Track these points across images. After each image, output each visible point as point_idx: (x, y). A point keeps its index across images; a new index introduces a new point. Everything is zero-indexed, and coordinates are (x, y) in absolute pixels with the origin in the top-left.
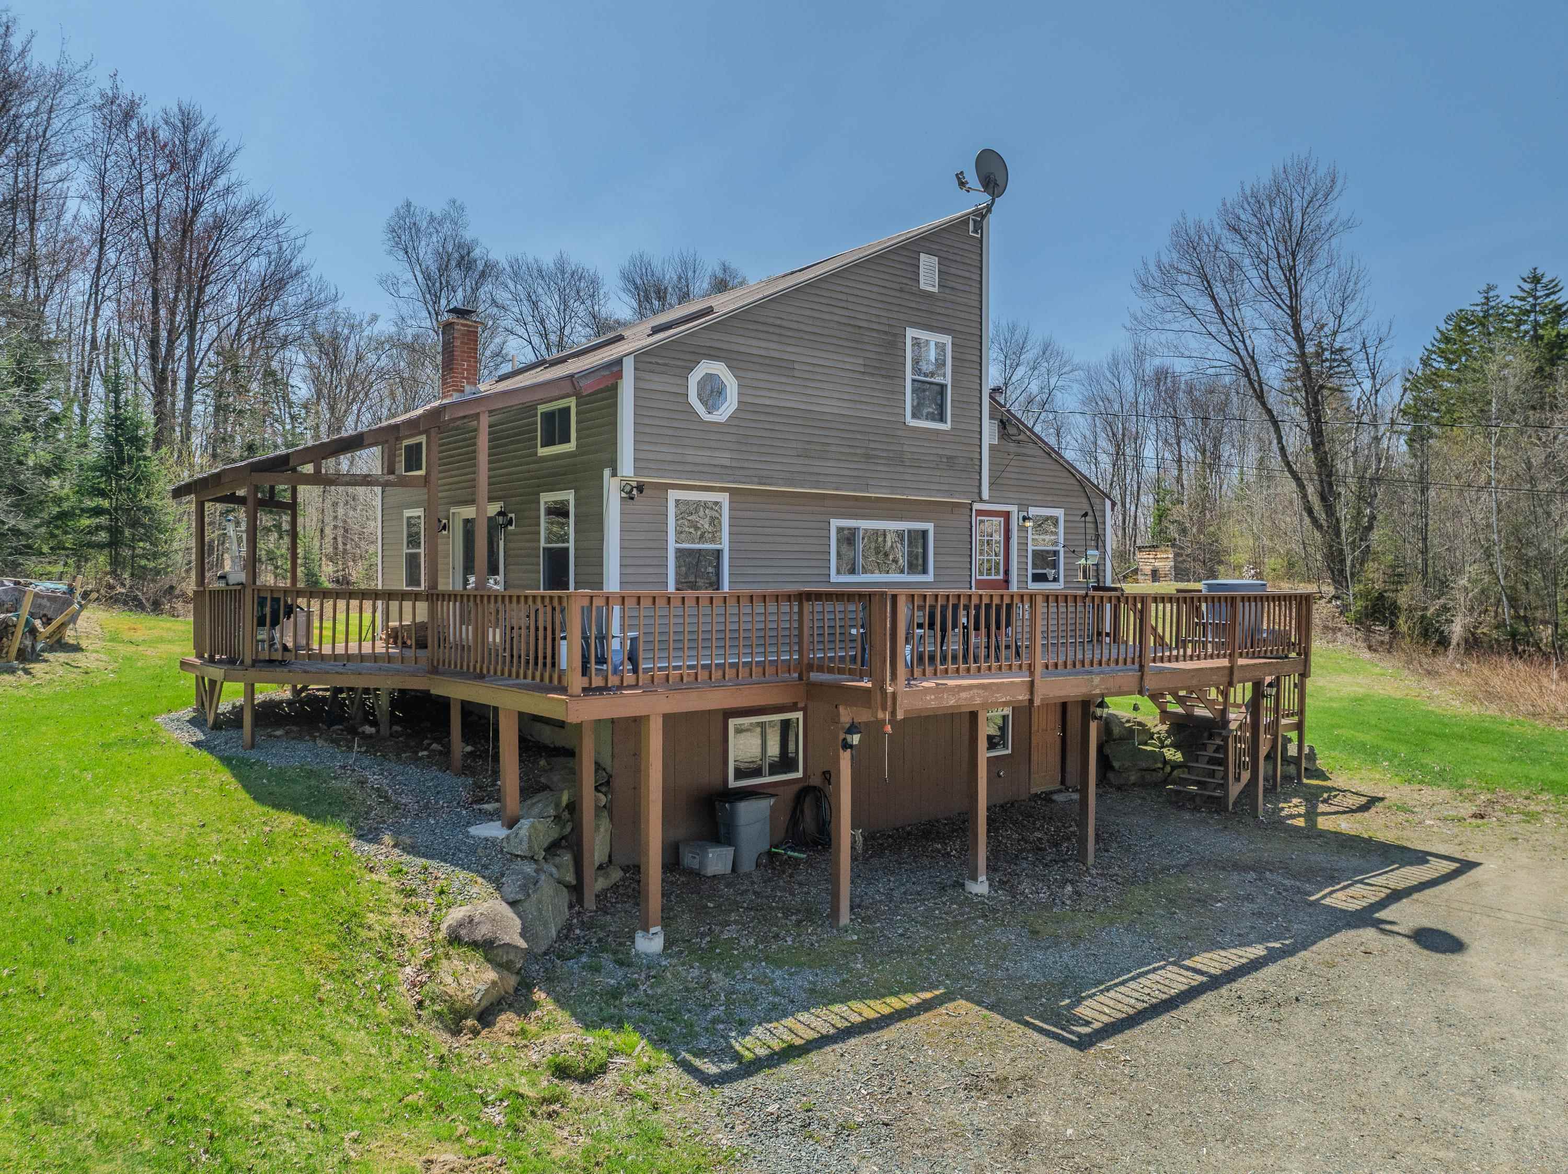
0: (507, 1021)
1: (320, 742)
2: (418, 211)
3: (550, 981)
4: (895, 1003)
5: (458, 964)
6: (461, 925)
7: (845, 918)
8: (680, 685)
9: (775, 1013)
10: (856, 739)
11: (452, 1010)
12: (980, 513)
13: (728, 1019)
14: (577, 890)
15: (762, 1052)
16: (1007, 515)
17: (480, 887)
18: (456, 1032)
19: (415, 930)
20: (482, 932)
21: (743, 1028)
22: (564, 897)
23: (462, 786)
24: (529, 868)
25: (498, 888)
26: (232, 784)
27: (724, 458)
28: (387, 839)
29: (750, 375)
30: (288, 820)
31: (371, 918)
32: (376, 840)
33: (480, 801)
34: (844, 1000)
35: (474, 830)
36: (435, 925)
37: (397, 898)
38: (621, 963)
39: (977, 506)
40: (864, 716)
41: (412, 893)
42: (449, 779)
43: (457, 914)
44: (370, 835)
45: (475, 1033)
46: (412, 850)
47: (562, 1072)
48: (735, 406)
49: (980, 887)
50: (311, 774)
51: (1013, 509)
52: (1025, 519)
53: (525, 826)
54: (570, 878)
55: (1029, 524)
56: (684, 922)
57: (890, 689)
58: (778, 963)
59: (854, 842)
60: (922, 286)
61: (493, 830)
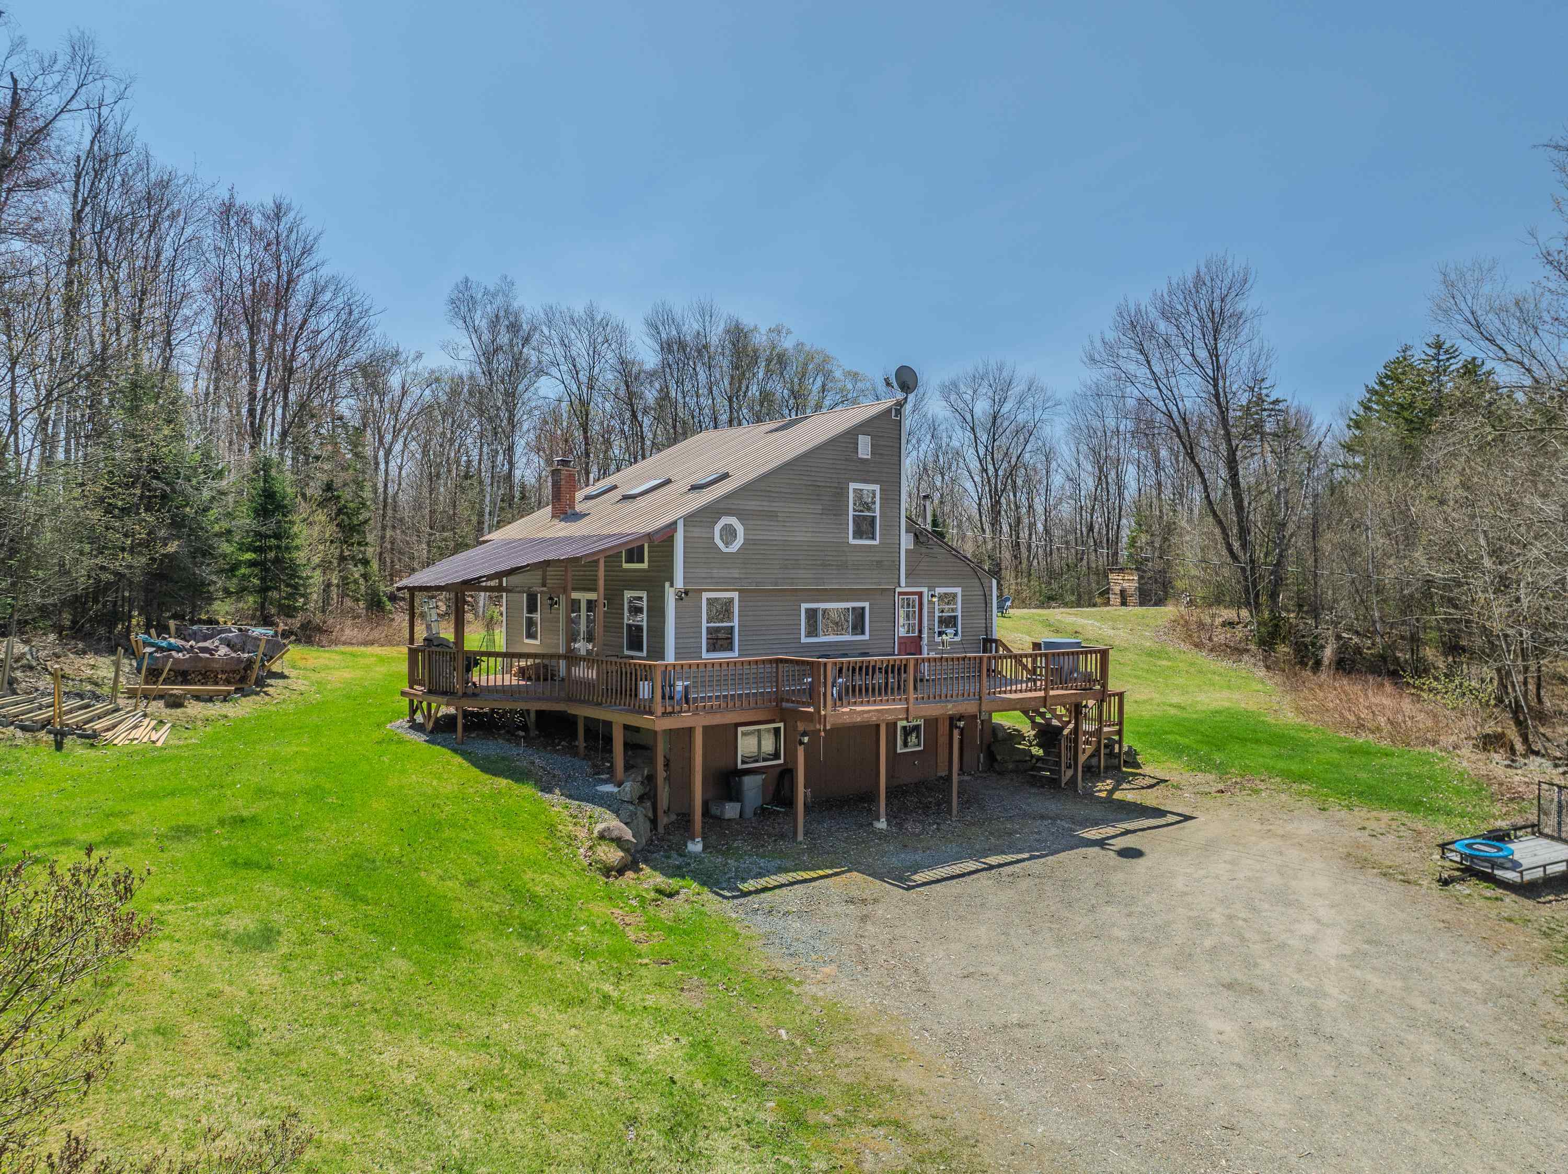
0: (630, 874)
1: (501, 741)
2: (474, 286)
3: (646, 861)
4: (821, 873)
5: (607, 849)
6: (604, 830)
7: (800, 838)
8: (711, 711)
9: (760, 875)
10: (806, 739)
11: (605, 867)
12: (900, 594)
13: (736, 877)
14: (654, 822)
15: (752, 889)
16: (920, 594)
17: (608, 814)
18: (608, 877)
19: (582, 834)
20: (615, 834)
21: (744, 880)
22: (648, 825)
23: (587, 767)
24: (631, 808)
25: (618, 816)
26: (466, 764)
27: (735, 573)
28: (557, 791)
29: (751, 522)
30: (503, 782)
31: (560, 827)
32: (550, 791)
33: (598, 773)
34: (794, 871)
35: (598, 788)
36: (591, 832)
37: (570, 819)
38: (681, 856)
39: (898, 590)
40: (810, 727)
41: (576, 817)
42: (577, 762)
43: (600, 827)
44: (548, 789)
45: (616, 878)
46: (570, 797)
47: (659, 891)
48: (742, 542)
49: (882, 824)
50: (503, 759)
51: (925, 590)
52: (932, 596)
53: (628, 785)
54: (650, 814)
55: (935, 599)
56: (713, 839)
57: (823, 713)
58: (763, 857)
59: (805, 796)
60: (860, 456)
61: (609, 788)
